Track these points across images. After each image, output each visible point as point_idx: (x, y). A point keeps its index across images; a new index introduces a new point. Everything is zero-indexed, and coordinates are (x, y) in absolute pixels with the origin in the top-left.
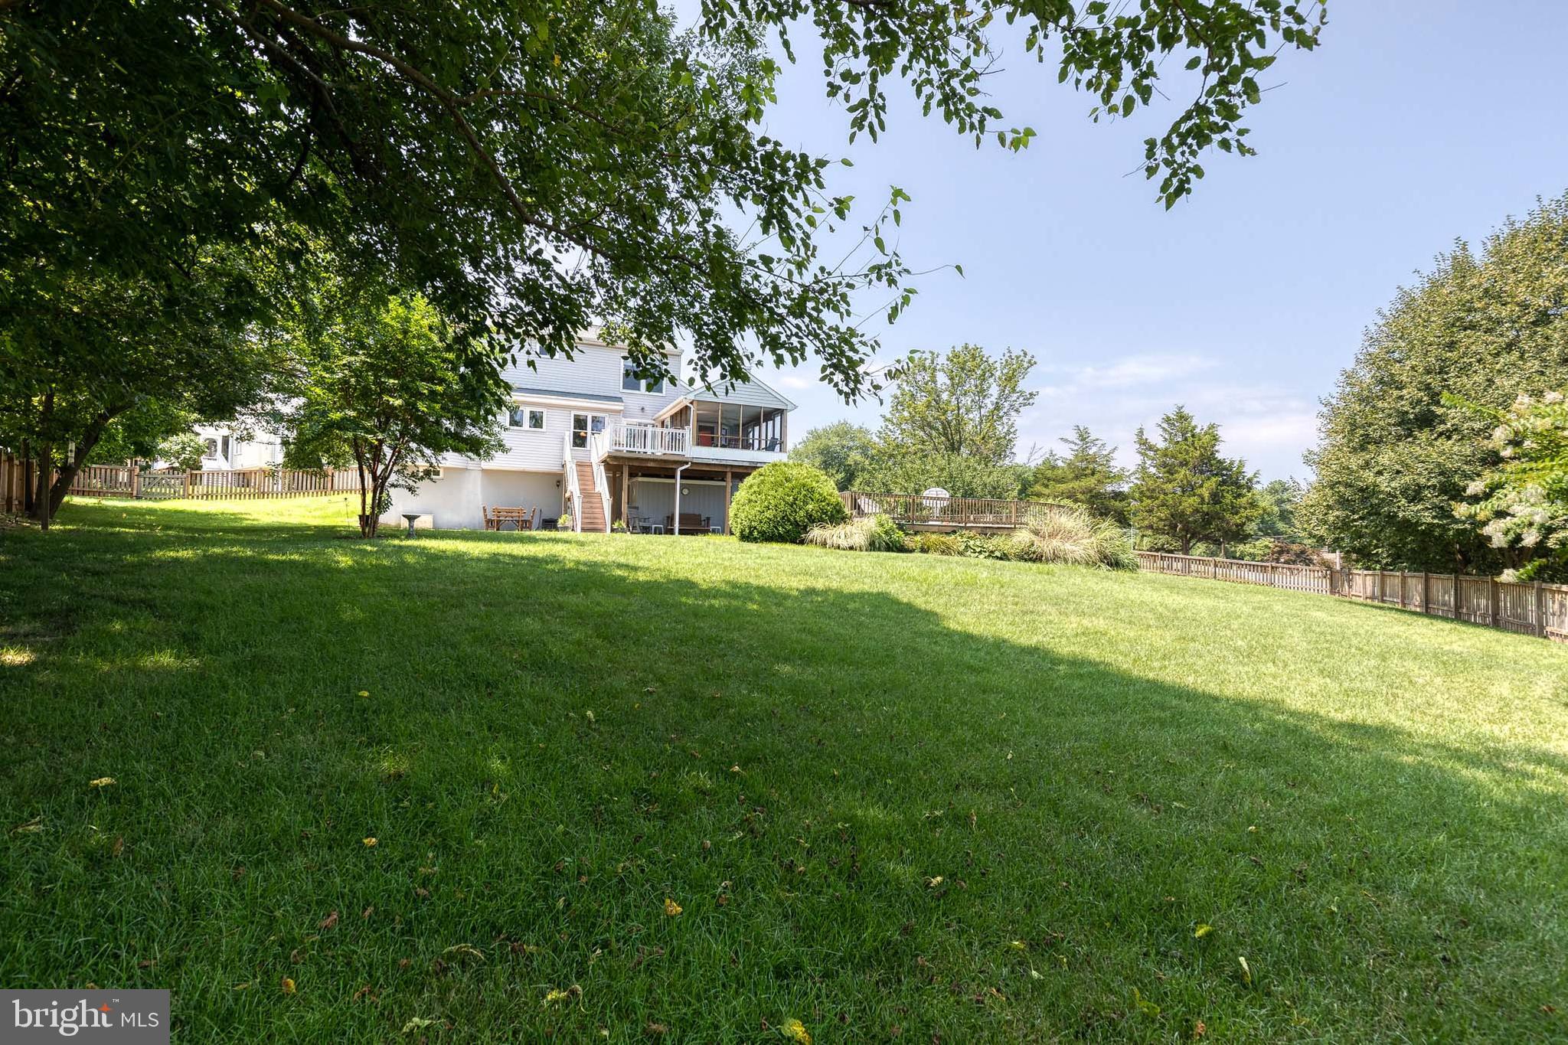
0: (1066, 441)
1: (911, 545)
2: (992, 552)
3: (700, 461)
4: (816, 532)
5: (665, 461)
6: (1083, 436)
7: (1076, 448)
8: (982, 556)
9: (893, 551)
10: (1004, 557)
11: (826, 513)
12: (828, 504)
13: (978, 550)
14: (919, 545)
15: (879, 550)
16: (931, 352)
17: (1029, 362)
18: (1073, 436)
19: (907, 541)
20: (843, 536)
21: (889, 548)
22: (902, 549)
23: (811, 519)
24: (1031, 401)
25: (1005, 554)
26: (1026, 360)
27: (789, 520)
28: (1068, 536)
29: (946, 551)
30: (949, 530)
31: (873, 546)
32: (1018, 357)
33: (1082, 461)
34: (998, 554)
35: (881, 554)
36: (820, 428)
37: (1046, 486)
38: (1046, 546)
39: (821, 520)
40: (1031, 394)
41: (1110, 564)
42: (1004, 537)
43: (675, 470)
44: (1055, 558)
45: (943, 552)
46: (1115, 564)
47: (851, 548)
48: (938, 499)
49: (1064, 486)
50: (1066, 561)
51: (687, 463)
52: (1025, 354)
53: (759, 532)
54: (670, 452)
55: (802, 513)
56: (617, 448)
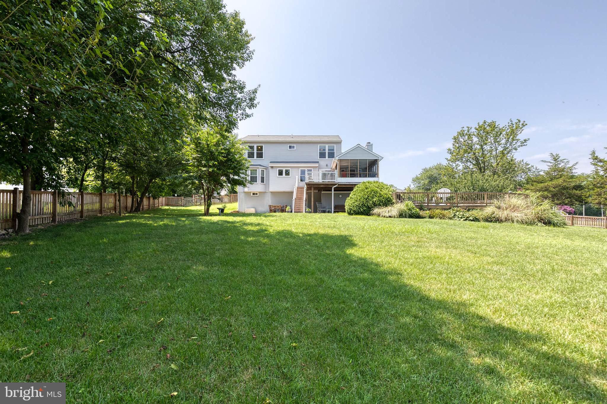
0: (545, 162)
1: (424, 215)
2: (468, 217)
3: (341, 183)
4: (376, 210)
5: (328, 184)
6: (556, 159)
7: (551, 164)
8: (462, 220)
9: (414, 218)
10: (476, 220)
11: (382, 202)
12: (383, 198)
13: (460, 217)
14: (428, 215)
15: (406, 217)
16: (467, 127)
17: (523, 124)
18: (549, 159)
19: (421, 213)
20: (387, 212)
21: (411, 216)
22: (418, 217)
23: (375, 205)
24: (525, 144)
25: (476, 219)
26: (521, 124)
27: (365, 206)
28: (515, 208)
29: (443, 217)
30: (448, 207)
31: (401, 215)
32: (516, 123)
33: (555, 171)
34: (471, 218)
35: (406, 219)
36: (428, 167)
37: (532, 185)
38: (502, 214)
39: (380, 205)
40: (525, 140)
41: (545, 223)
42: (479, 210)
43: (332, 188)
44: (507, 220)
45: (441, 218)
46: (548, 223)
47: (390, 217)
48: (445, 193)
49: (542, 185)
50: (513, 222)
51: (336, 185)
52: (519, 121)
53: (353, 211)
54: (331, 181)
55: (371, 202)
56: (310, 181)
